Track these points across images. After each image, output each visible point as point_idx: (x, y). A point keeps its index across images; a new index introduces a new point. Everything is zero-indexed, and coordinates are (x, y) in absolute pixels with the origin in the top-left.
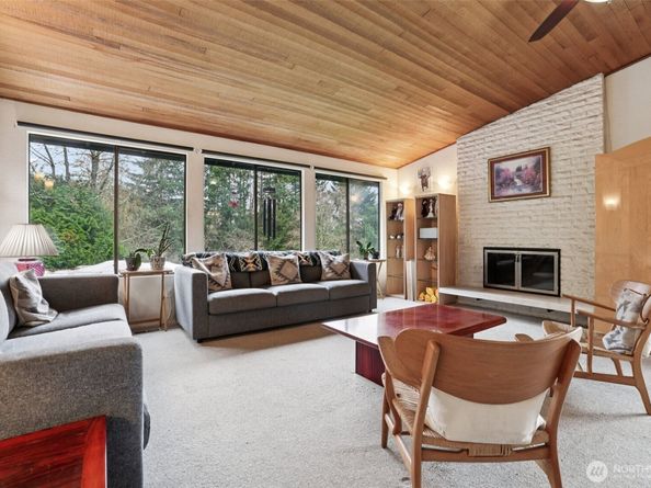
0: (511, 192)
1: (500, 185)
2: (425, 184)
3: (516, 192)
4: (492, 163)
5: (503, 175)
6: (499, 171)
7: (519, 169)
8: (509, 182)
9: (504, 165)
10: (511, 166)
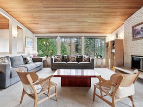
0: (139, 36)
1: (136, 34)
2: (117, 37)
3: (141, 36)
4: (133, 28)
5: (136, 31)
6: (135, 30)
7: (142, 28)
8: (139, 33)
9: (137, 28)
10: (139, 28)
